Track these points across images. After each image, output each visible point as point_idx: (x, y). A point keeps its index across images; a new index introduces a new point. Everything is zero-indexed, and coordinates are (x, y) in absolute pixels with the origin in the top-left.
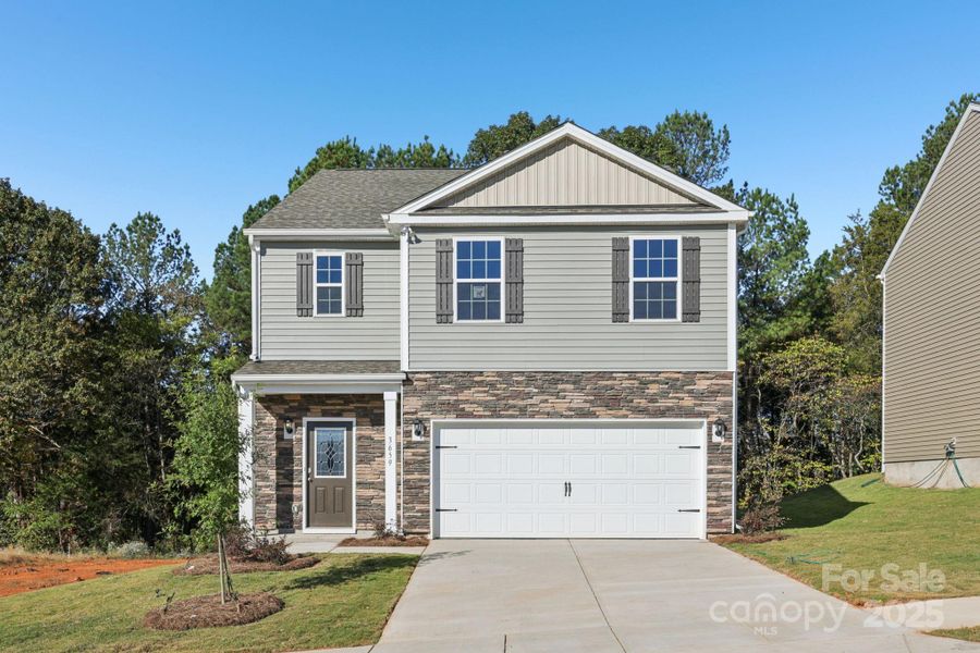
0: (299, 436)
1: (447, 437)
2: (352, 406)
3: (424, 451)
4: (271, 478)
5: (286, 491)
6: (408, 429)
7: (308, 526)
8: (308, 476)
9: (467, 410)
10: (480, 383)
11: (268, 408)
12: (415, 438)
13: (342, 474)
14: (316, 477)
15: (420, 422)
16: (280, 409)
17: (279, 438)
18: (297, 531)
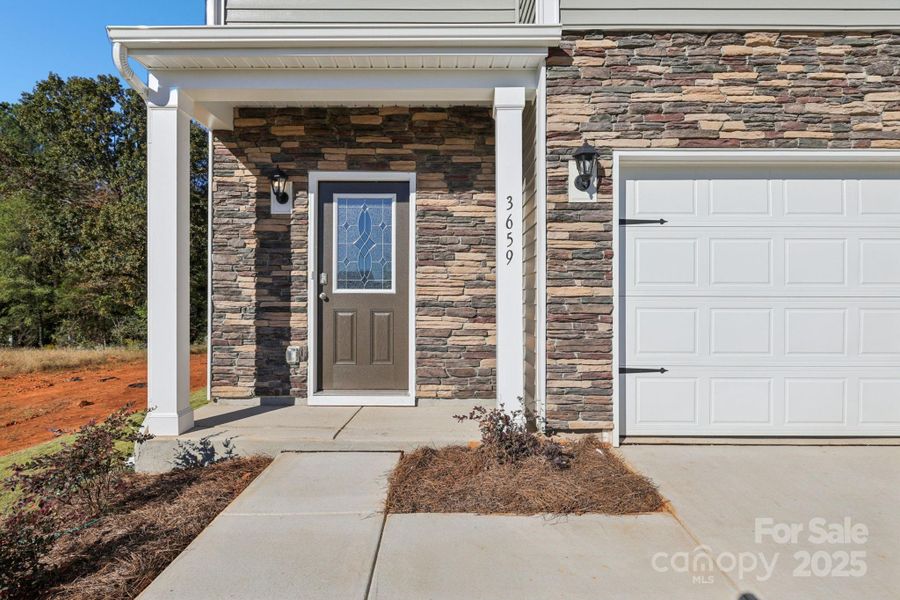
0: (300, 209)
1: (641, 197)
2: (407, 149)
3: (600, 227)
4: (245, 292)
5: (275, 321)
6: (560, 172)
7: (319, 388)
8: (320, 288)
9: (704, 126)
10: (737, 61)
11: (238, 152)
12: (575, 196)
13: (388, 285)
14: (335, 290)
15: (586, 155)
16: (264, 155)
17: (262, 213)
18: (298, 401)
